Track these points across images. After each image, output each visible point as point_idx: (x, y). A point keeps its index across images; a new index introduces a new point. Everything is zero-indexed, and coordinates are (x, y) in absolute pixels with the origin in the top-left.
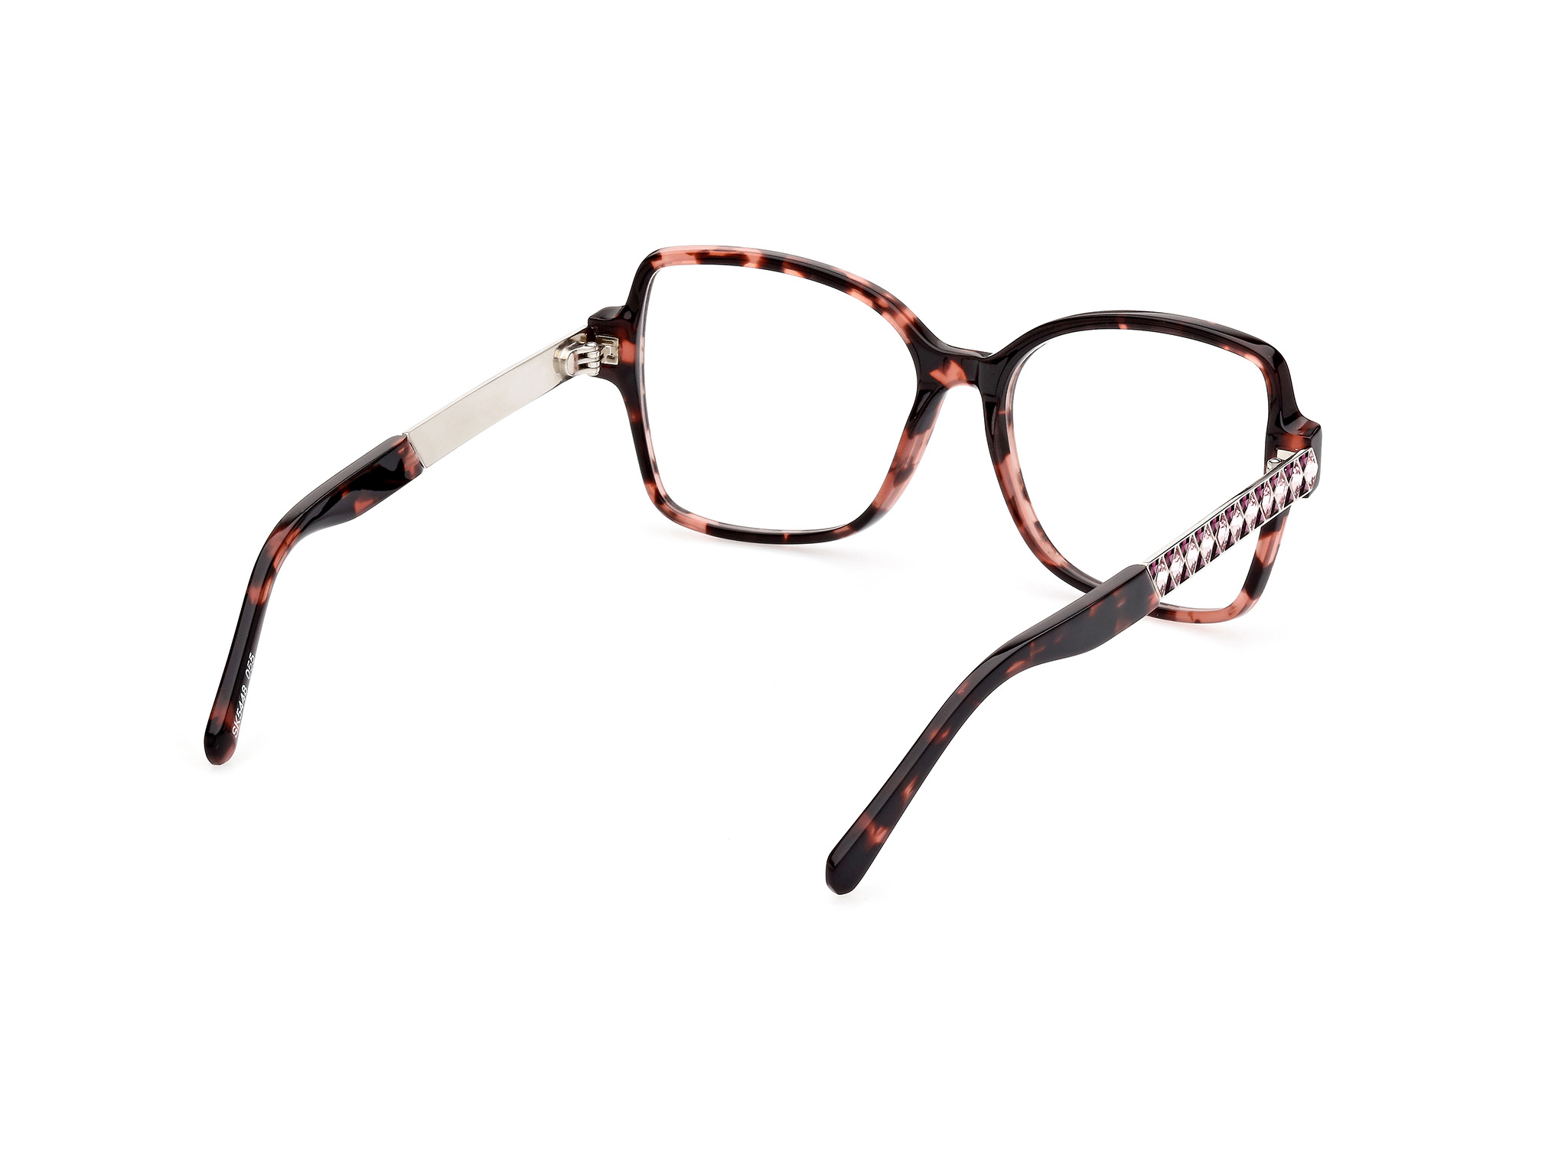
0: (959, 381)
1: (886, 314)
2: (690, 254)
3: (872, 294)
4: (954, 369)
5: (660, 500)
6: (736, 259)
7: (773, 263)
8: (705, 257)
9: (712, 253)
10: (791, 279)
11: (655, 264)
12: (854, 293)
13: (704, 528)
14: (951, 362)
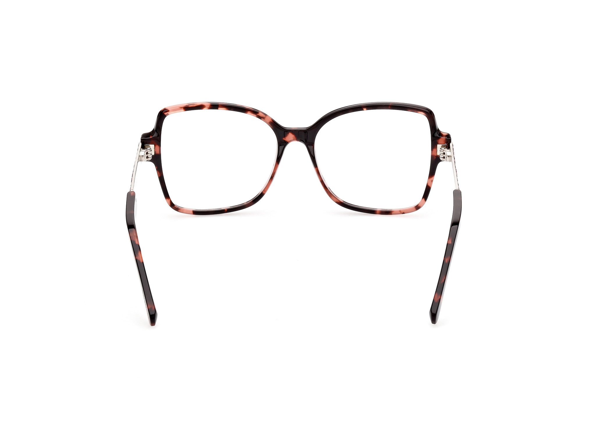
0: (294, 140)
1: (262, 119)
2: (181, 108)
3: (255, 112)
4: (290, 136)
5: (172, 205)
6: (200, 107)
7: (214, 106)
8: (187, 108)
9: (190, 106)
10: (221, 111)
11: (166, 114)
12: (249, 112)
13: (192, 213)
14: (288, 134)
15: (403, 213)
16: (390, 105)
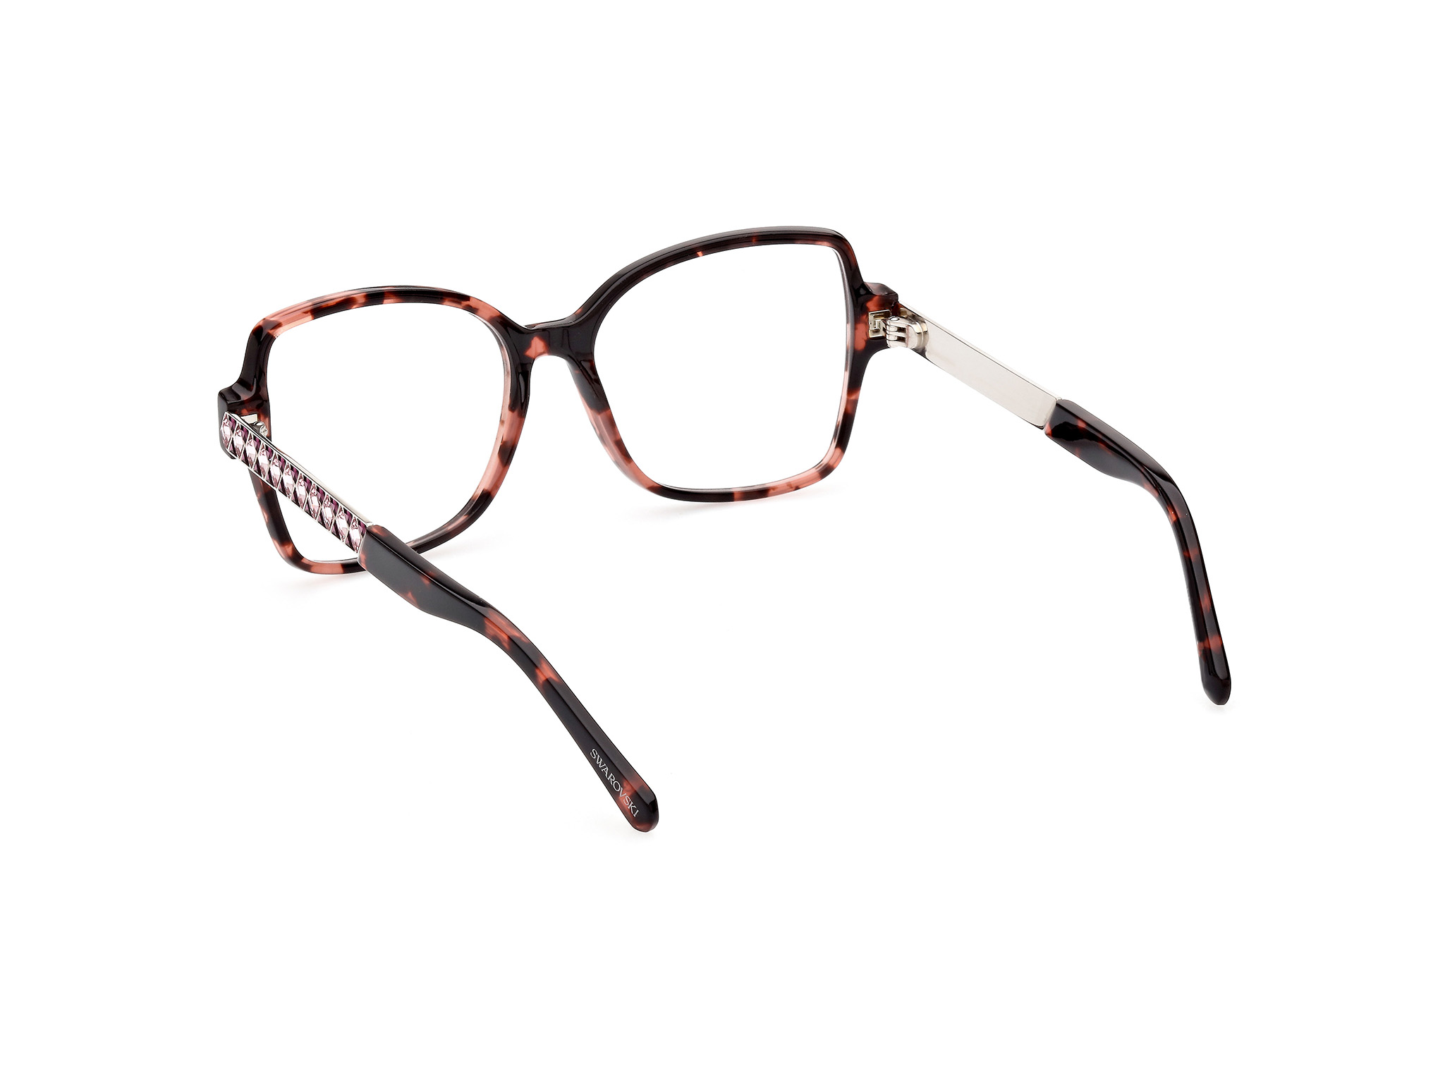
0: (543, 353)
2: (306, 312)
4: (537, 344)
6: (345, 304)
7: (375, 297)
8: (318, 311)
9: (323, 305)
11: (274, 332)
13: (341, 569)
14: (533, 339)
15: (797, 488)
16: (755, 234)
